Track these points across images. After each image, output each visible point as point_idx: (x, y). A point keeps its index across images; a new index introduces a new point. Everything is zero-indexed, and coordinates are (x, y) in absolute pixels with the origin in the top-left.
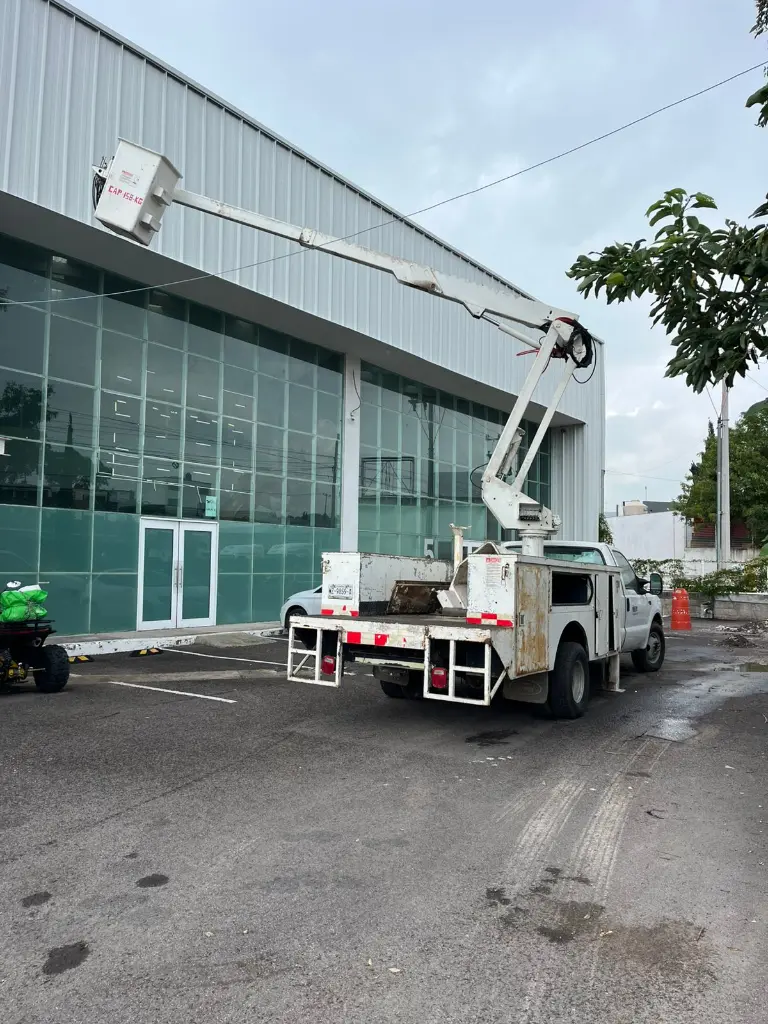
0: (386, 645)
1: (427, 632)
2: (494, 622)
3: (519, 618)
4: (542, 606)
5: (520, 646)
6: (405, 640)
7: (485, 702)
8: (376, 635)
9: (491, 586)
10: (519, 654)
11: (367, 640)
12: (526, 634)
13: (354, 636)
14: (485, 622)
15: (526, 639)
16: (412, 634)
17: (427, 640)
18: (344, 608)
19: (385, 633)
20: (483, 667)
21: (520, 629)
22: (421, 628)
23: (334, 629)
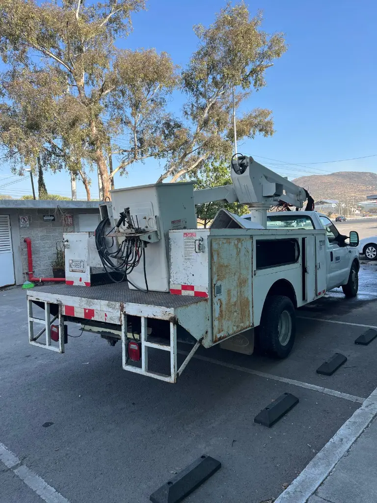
0: (92, 319)
1: (122, 308)
2: (192, 293)
3: (215, 288)
4: (244, 272)
5: (217, 314)
6: (106, 316)
7: (171, 379)
8: (85, 309)
9: (189, 259)
10: (216, 323)
11: (79, 314)
12: (224, 303)
13: (70, 309)
14: (185, 293)
15: (224, 306)
16: (110, 310)
17: (123, 316)
18: (81, 280)
19: (91, 308)
20: (168, 344)
21: (215, 300)
22: (118, 305)
23: (55, 302)
